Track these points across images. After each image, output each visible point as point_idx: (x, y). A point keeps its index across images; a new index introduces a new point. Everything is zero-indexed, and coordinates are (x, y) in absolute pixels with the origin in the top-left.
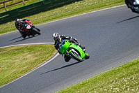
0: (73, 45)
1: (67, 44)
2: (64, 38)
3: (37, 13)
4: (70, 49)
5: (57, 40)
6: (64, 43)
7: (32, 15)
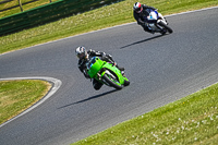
1: (99, 63)
3: (17, 31)
6: (94, 62)
7: (10, 33)
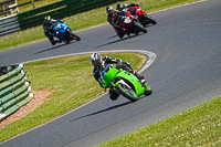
0: (123, 74)
2: (108, 62)
4: (117, 79)
5: (97, 64)
6: (108, 70)
